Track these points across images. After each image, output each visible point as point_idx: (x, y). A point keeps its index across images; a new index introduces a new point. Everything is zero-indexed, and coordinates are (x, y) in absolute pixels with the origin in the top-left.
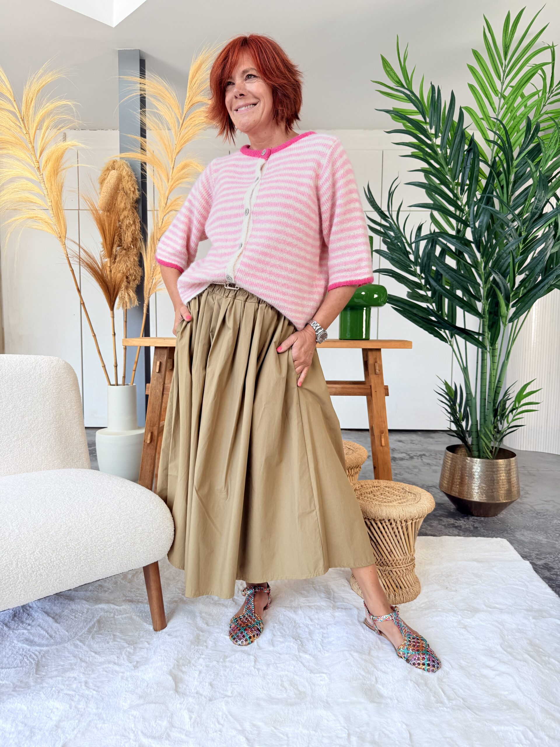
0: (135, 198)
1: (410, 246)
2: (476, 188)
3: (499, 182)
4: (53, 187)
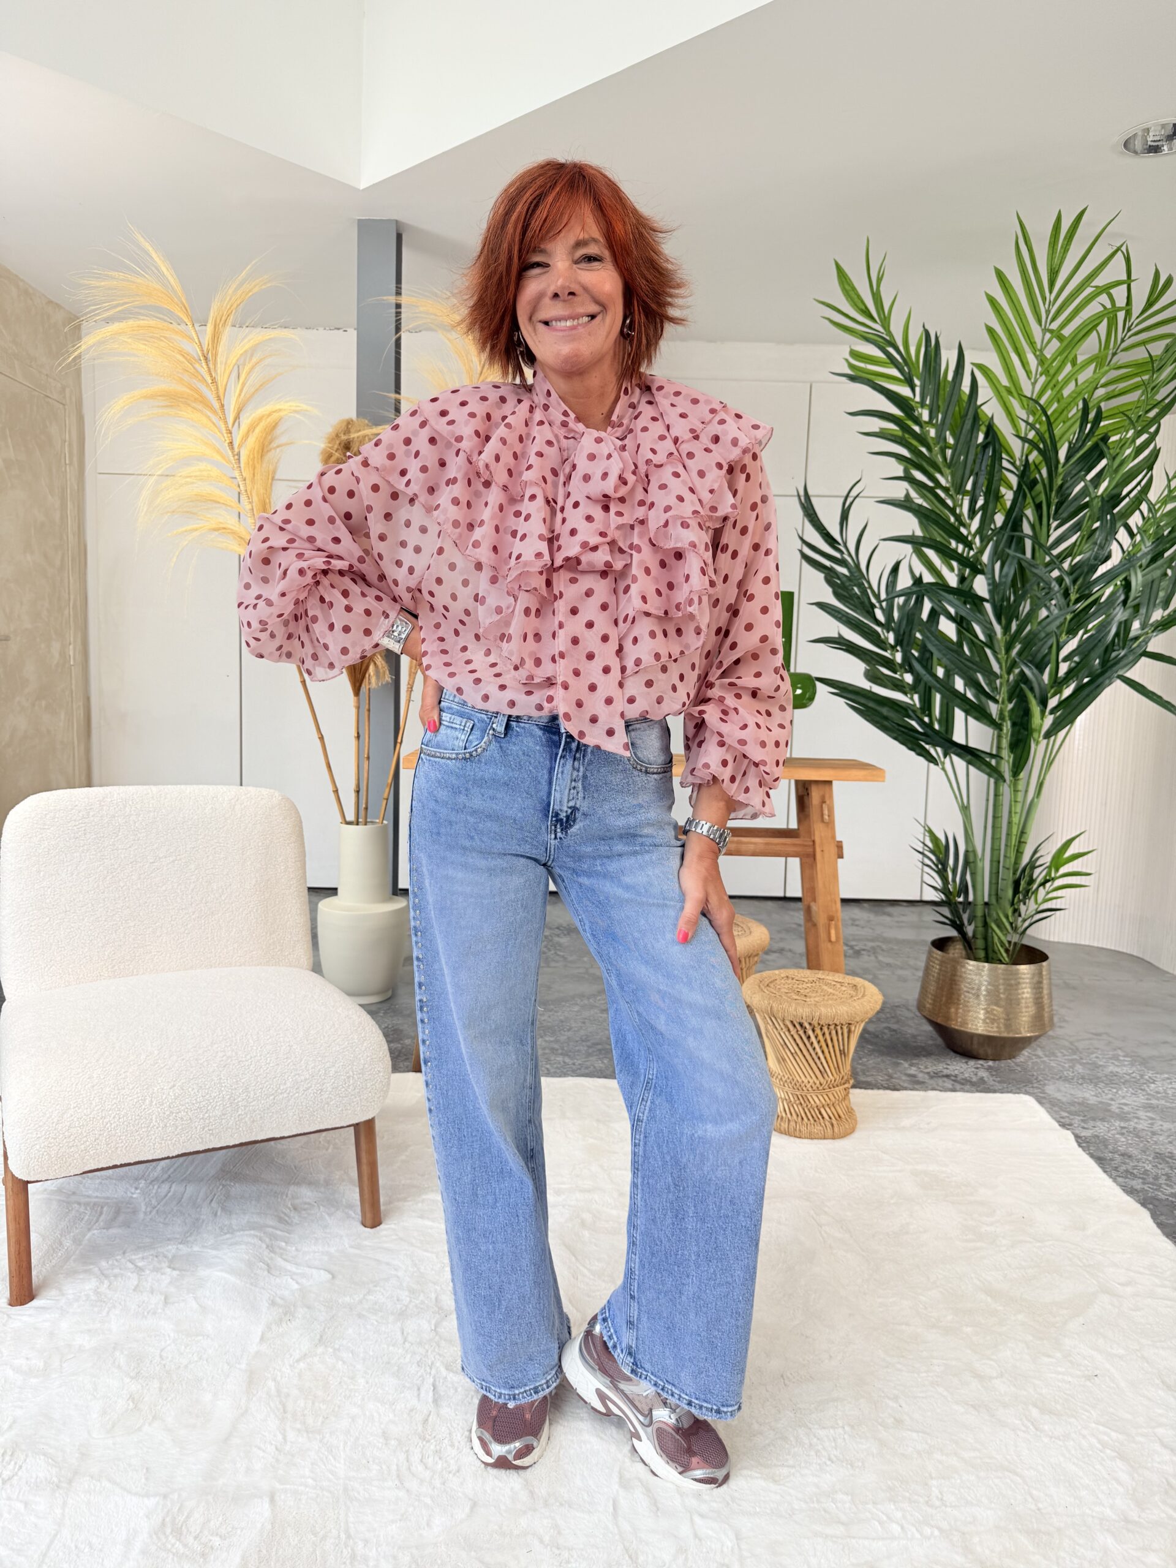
1: (880, 602)
2: (995, 508)
3: (1033, 499)
4: (258, 477)
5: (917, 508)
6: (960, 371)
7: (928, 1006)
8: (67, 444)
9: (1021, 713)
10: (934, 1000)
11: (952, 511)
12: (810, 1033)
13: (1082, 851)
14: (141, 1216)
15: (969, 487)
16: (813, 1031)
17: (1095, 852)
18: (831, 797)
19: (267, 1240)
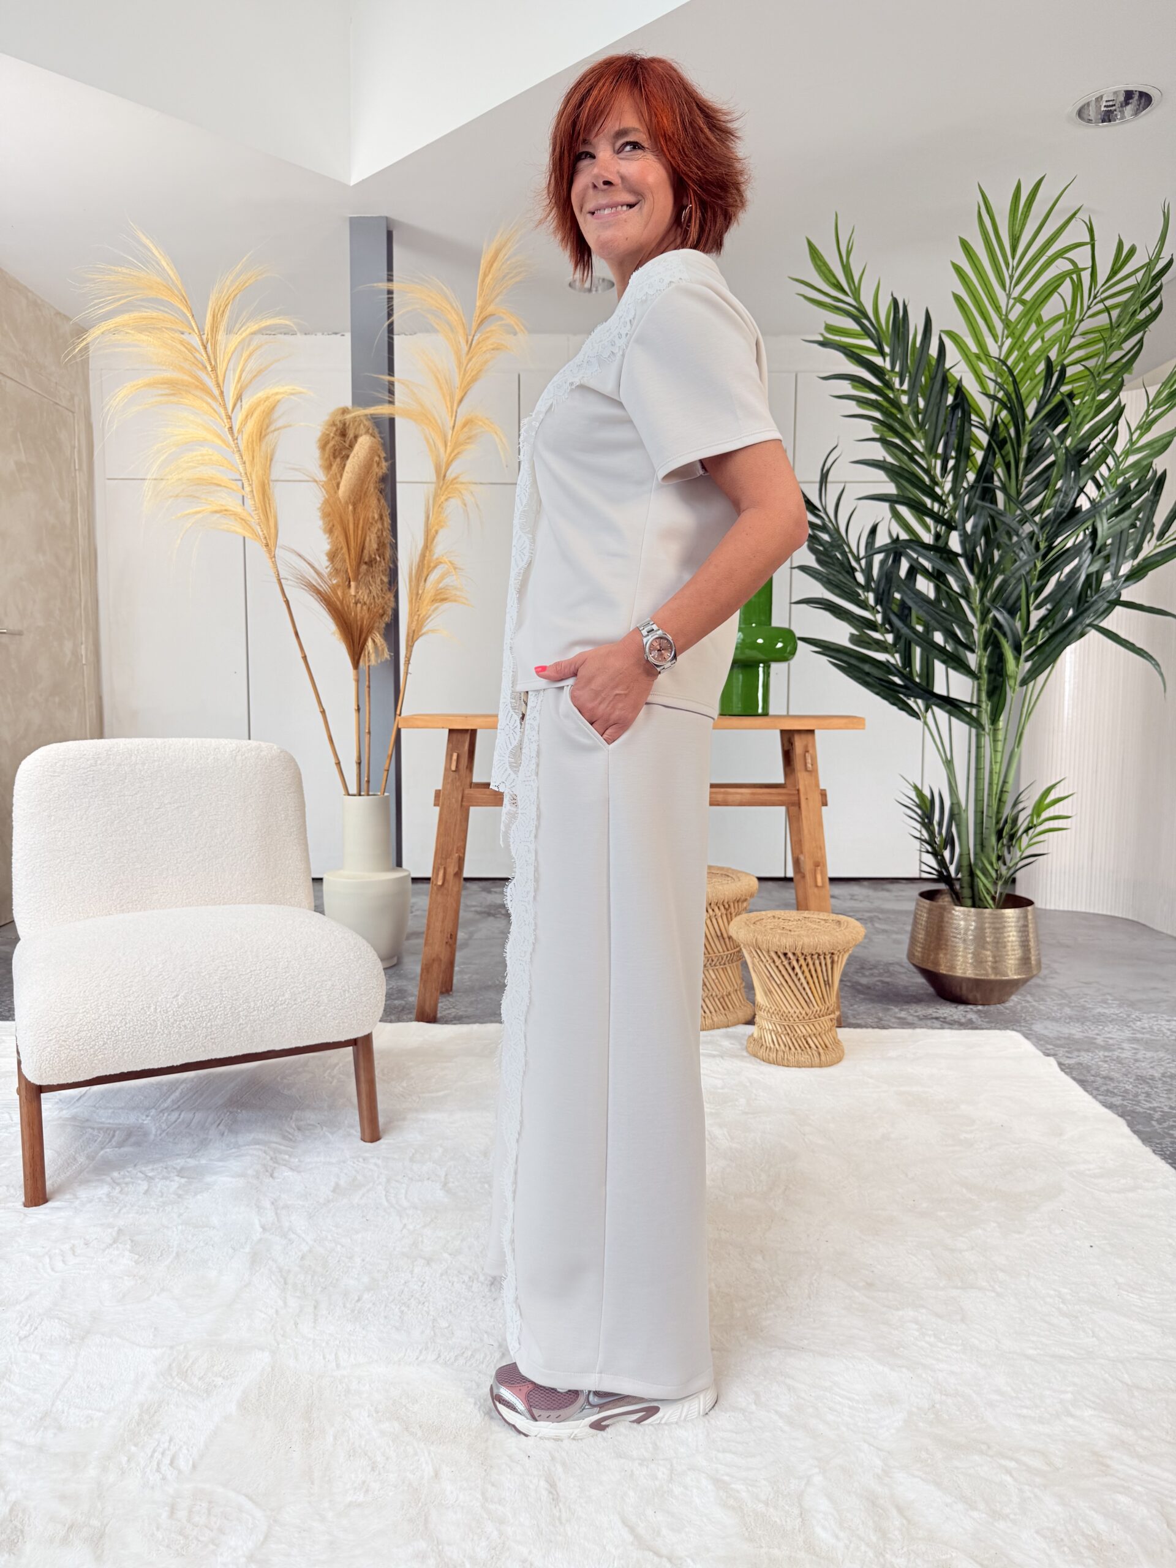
0: (380, 474)
1: (858, 559)
2: (967, 467)
3: (1003, 457)
4: (257, 460)
5: (890, 467)
6: (928, 335)
7: (917, 954)
8: (76, 450)
9: (996, 660)
10: (922, 948)
11: (927, 471)
12: (794, 963)
13: (1062, 795)
14: (152, 1137)
15: (940, 450)
16: (798, 961)
17: (1075, 796)
18: (814, 746)
19: (271, 1153)
